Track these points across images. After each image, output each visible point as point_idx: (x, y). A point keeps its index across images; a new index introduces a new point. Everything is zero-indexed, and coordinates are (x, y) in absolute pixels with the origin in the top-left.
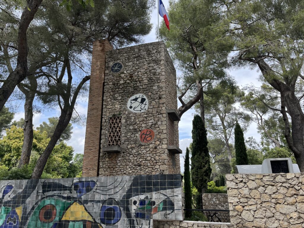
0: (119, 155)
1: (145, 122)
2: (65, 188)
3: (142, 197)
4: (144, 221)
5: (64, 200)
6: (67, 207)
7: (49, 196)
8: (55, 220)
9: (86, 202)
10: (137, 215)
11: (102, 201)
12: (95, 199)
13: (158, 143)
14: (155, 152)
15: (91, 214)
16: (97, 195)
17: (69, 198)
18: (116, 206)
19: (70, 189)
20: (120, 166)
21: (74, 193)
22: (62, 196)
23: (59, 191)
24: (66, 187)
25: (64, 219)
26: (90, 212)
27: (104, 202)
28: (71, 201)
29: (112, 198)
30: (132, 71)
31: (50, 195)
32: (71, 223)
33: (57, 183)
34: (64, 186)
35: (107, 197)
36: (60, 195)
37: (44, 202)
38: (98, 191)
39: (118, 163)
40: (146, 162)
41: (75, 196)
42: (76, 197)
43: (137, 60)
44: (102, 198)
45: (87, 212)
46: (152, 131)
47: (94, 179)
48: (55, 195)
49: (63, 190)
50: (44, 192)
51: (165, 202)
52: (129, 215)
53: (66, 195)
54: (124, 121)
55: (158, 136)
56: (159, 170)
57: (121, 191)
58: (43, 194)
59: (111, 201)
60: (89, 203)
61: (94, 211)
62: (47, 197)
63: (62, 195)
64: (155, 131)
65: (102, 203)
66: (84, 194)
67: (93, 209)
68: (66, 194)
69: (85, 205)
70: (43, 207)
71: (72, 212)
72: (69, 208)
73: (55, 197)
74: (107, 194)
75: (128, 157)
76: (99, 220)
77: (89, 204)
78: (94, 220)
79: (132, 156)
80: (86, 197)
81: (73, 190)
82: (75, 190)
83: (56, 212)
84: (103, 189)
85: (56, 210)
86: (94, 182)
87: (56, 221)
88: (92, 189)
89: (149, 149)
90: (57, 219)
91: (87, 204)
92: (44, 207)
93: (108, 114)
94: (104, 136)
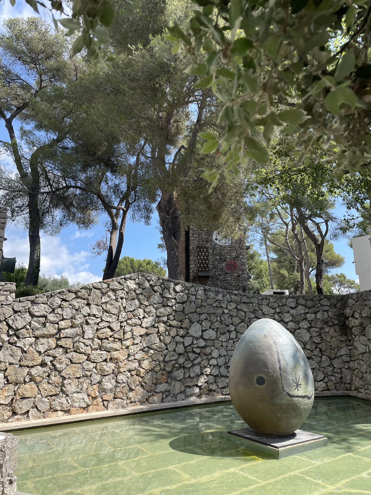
0: (208, 280)
1: (229, 255)
13: (240, 272)
14: (238, 280)
54: (211, 250)
55: (241, 268)
64: (238, 263)
75: (216, 282)
79: (219, 281)
89: (233, 277)
93: (195, 243)
94: (193, 262)
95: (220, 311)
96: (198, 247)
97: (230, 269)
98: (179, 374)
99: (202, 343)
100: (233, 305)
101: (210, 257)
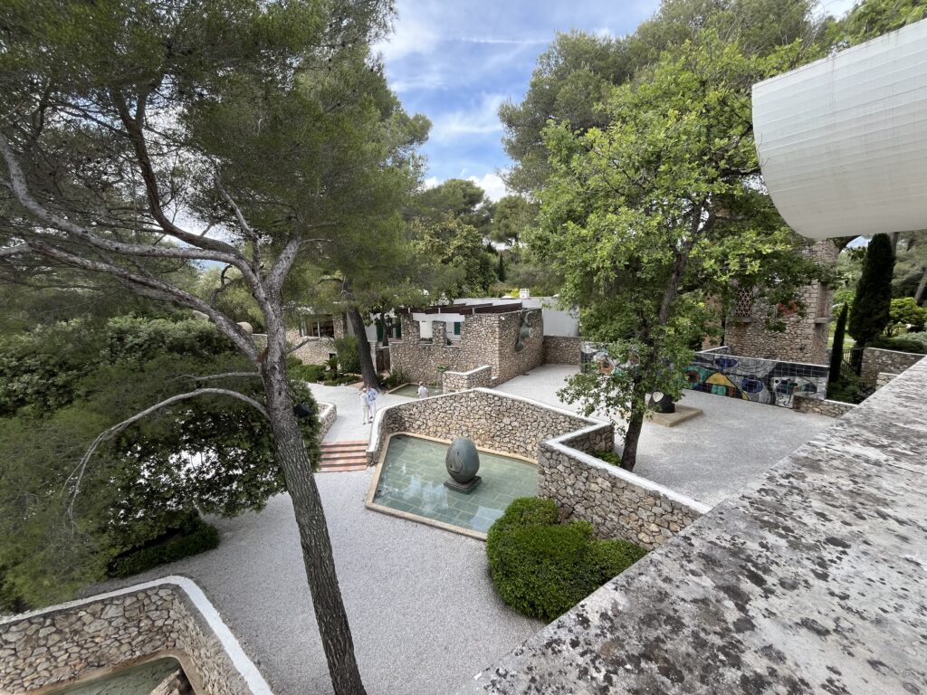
2: (706, 361)
3: (785, 379)
4: (784, 395)
5: (707, 370)
6: (710, 374)
8: (699, 382)
9: (728, 374)
10: (778, 390)
11: (743, 375)
12: (737, 373)
14: (797, 326)
15: (733, 383)
16: (739, 371)
17: (710, 369)
18: (758, 381)
19: (711, 362)
20: (750, 335)
21: (716, 366)
22: (704, 366)
23: (701, 363)
24: (708, 361)
25: (707, 382)
26: (732, 381)
27: (745, 376)
28: (713, 371)
29: (754, 375)
32: (715, 385)
33: (699, 356)
35: (749, 374)
36: (702, 365)
37: (687, 368)
38: (739, 368)
39: (747, 332)
42: (718, 369)
44: (744, 373)
45: (729, 381)
47: (735, 359)
48: (698, 364)
49: (704, 362)
51: (807, 386)
52: (770, 389)
57: (763, 371)
59: (752, 377)
60: (731, 375)
65: (743, 377)
66: (726, 368)
67: (735, 380)
69: (727, 376)
71: (714, 379)
72: (712, 376)
73: (698, 366)
74: (749, 371)
76: (741, 388)
78: (736, 387)
80: (728, 370)
81: (715, 364)
83: (700, 377)
84: (744, 367)
85: (700, 375)
86: (736, 361)
88: (734, 366)
89: (788, 322)
90: (701, 381)
92: (687, 371)
95: (521, 413)
98: (498, 439)
99: (510, 428)
100: (530, 412)
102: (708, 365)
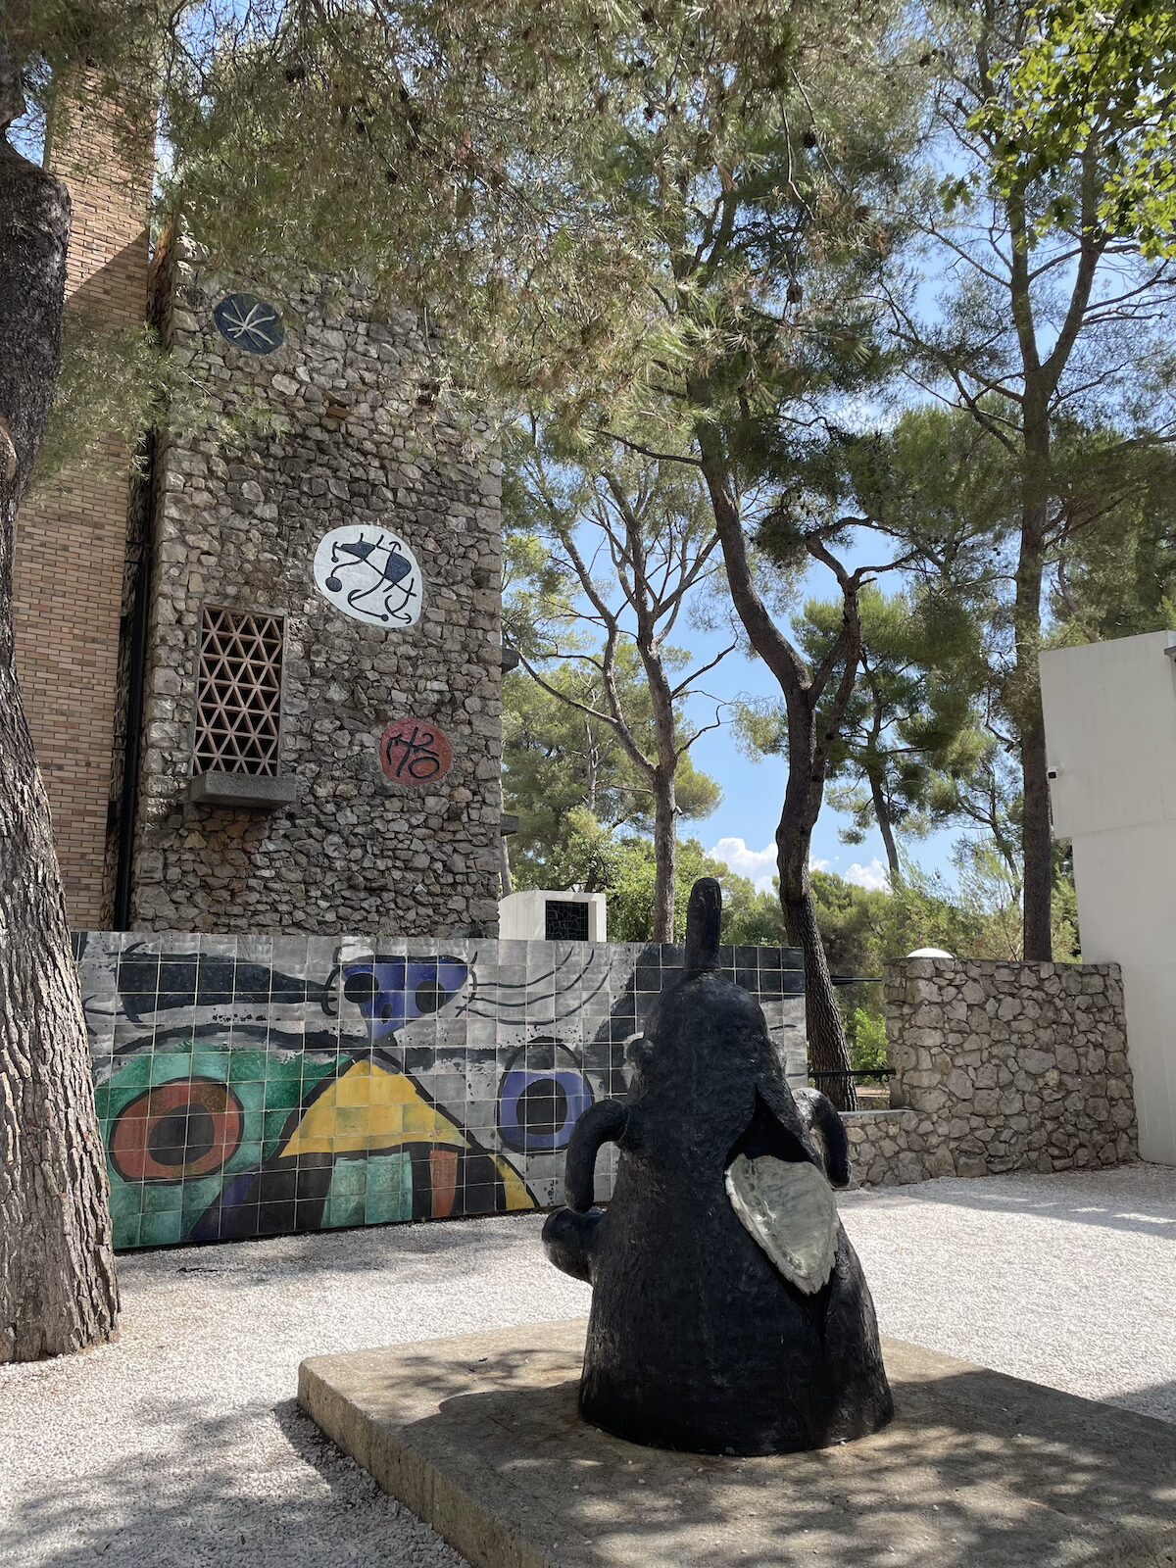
0: (267, 825)
1: (405, 684)
2: (289, 990)
5: (291, 1053)
6: (311, 1085)
7: (186, 1032)
8: (234, 1161)
9: (422, 1057)
11: (502, 1050)
12: (468, 1045)
13: (464, 794)
14: (450, 836)
15: (454, 1113)
16: (478, 1025)
17: (318, 1041)
18: (570, 1070)
19: (321, 995)
20: (271, 884)
21: (350, 1016)
22: (273, 1031)
23: (250, 1006)
24: (297, 984)
25: (294, 1147)
26: (444, 1103)
27: (513, 1055)
28: (331, 1054)
29: (550, 1039)
30: (342, 384)
31: (189, 1028)
32: (341, 1167)
33: (231, 959)
34: (284, 977)
35: (528, 1034)
36: (259, 1023)
37: (145, 1066)
38: (479, 1006)
39: (259, 868)
40: (410, 876)
41: (359, 1029)
42: (361, 1034)
43: (368, 335)
44: (505, 1037)
45: (432, 1106)
46: (438, 733)
47: (456, 950)
48: (226, 1024)
49: (275, 999)
50: (134, 1008)
53: (300, 1028)
54: (298, 647)
55: (469, 766)
56: (465, 917)
57: (587, 1006)
58: (133, 1019)
59: (545, 1050)
60: (437, 1062)
61: (469, 1098)
62: (162, 1037)
63: (270, 1024)
64: (454, 737)
65: (502, 1061)
66: (408, 1022)
67: (460, 1092)
68: (299, 1019)
69: (418, 1072)
70: (137, 1093)
71: (343, 1114)
72: (325, 1095)
73: (228, 1039)
74: (528, 1019)
75: (317, 845)
76: (493, 1136)
77: (439, 1067)
78: (470, 1137)
79: (336, 839)
80: (419, 1034)
81: (342, 1000)
82: (350, 997)
83: (241, 1118)
84: (504, 995)
85: (240, 1107)
86: (460, 961)
87: (244, 1166)
88: (449, 996)
89: (421, 818)
90: (251, 1152)
91: (428, 1066)
92: (145, 1093)
93: (196, 584)
94: (168, 705)
96: (215, 615)
97: (404, 772)
101: (289, 686)
102: (301, 1019)
